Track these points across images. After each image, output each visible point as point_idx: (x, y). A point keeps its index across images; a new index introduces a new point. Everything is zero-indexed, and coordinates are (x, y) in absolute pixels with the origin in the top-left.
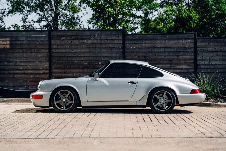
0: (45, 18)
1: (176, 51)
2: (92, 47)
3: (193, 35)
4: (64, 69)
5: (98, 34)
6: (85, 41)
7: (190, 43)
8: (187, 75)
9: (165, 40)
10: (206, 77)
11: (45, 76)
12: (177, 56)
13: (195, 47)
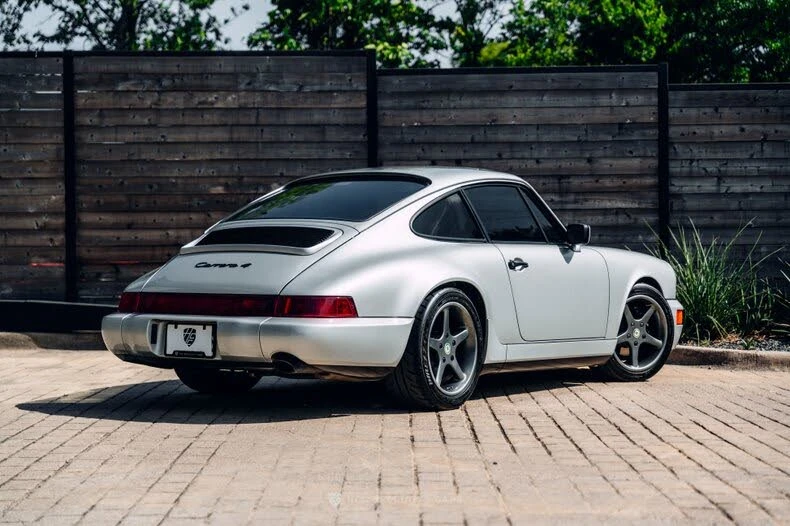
0: (85, 25)
1: (583, 138)
2: (243, 120)
3: (655, 74)
4: (128, 211)
5: (268, 71)
6: (211, 99)
7: (640, 107)
8: (628, 238)
9: (541, 92)
10: (706, 246)
11: (51, 240)
12: (590, 160)
13: (663, 122)
